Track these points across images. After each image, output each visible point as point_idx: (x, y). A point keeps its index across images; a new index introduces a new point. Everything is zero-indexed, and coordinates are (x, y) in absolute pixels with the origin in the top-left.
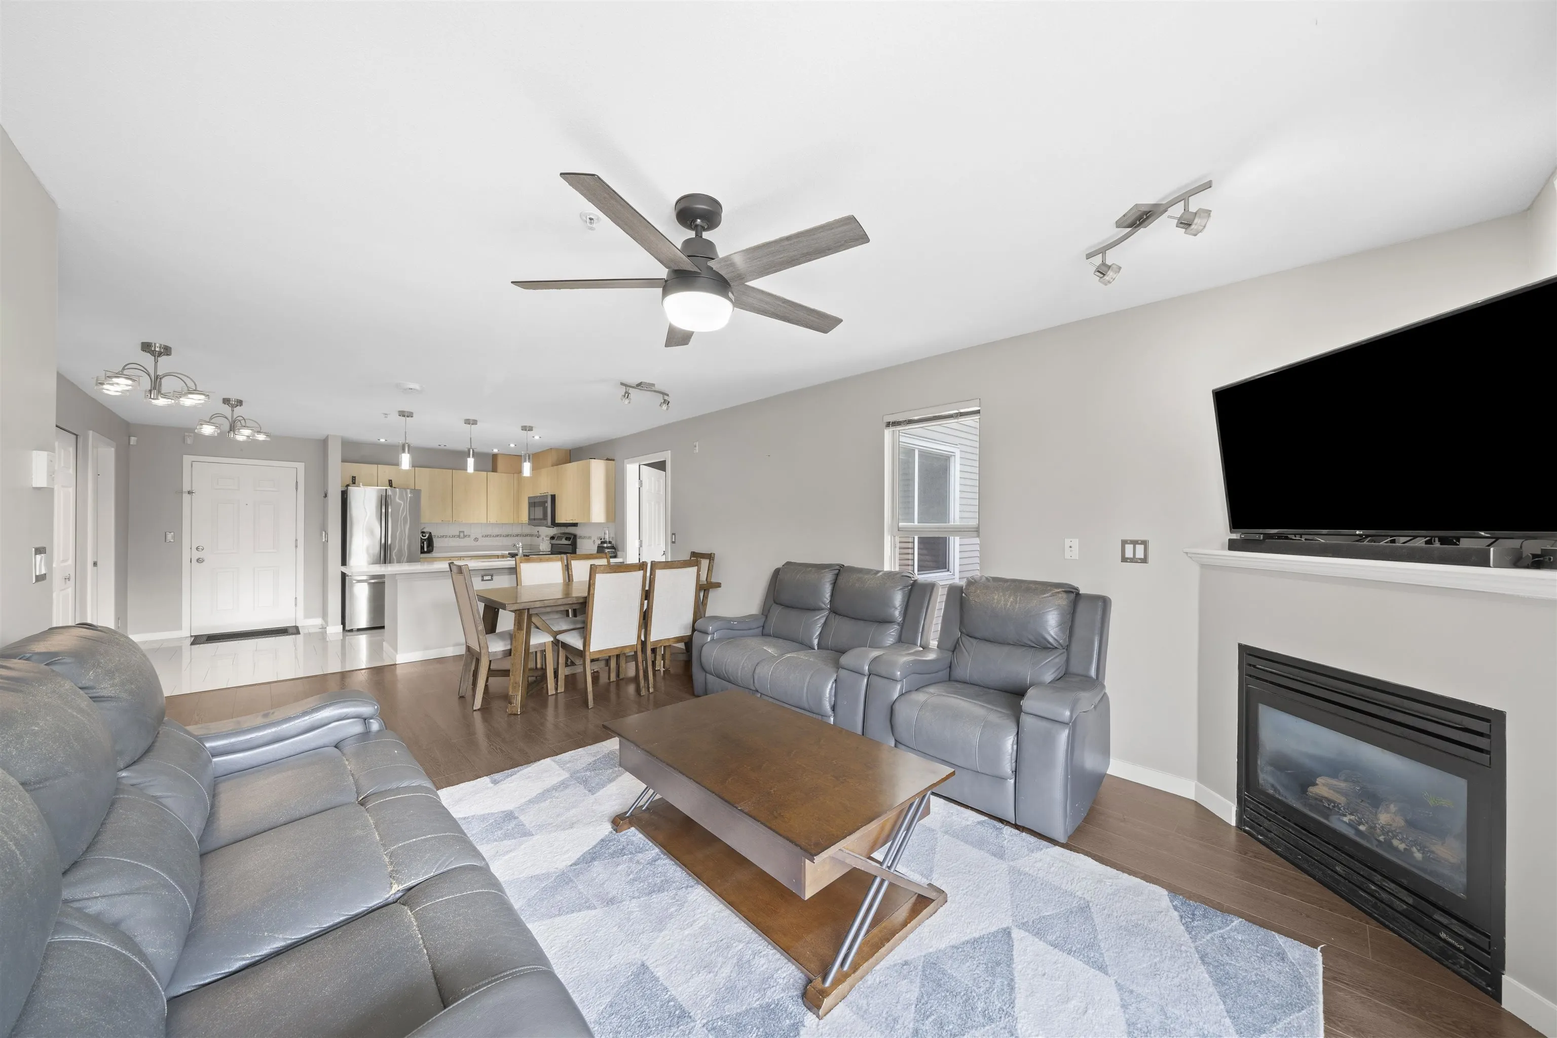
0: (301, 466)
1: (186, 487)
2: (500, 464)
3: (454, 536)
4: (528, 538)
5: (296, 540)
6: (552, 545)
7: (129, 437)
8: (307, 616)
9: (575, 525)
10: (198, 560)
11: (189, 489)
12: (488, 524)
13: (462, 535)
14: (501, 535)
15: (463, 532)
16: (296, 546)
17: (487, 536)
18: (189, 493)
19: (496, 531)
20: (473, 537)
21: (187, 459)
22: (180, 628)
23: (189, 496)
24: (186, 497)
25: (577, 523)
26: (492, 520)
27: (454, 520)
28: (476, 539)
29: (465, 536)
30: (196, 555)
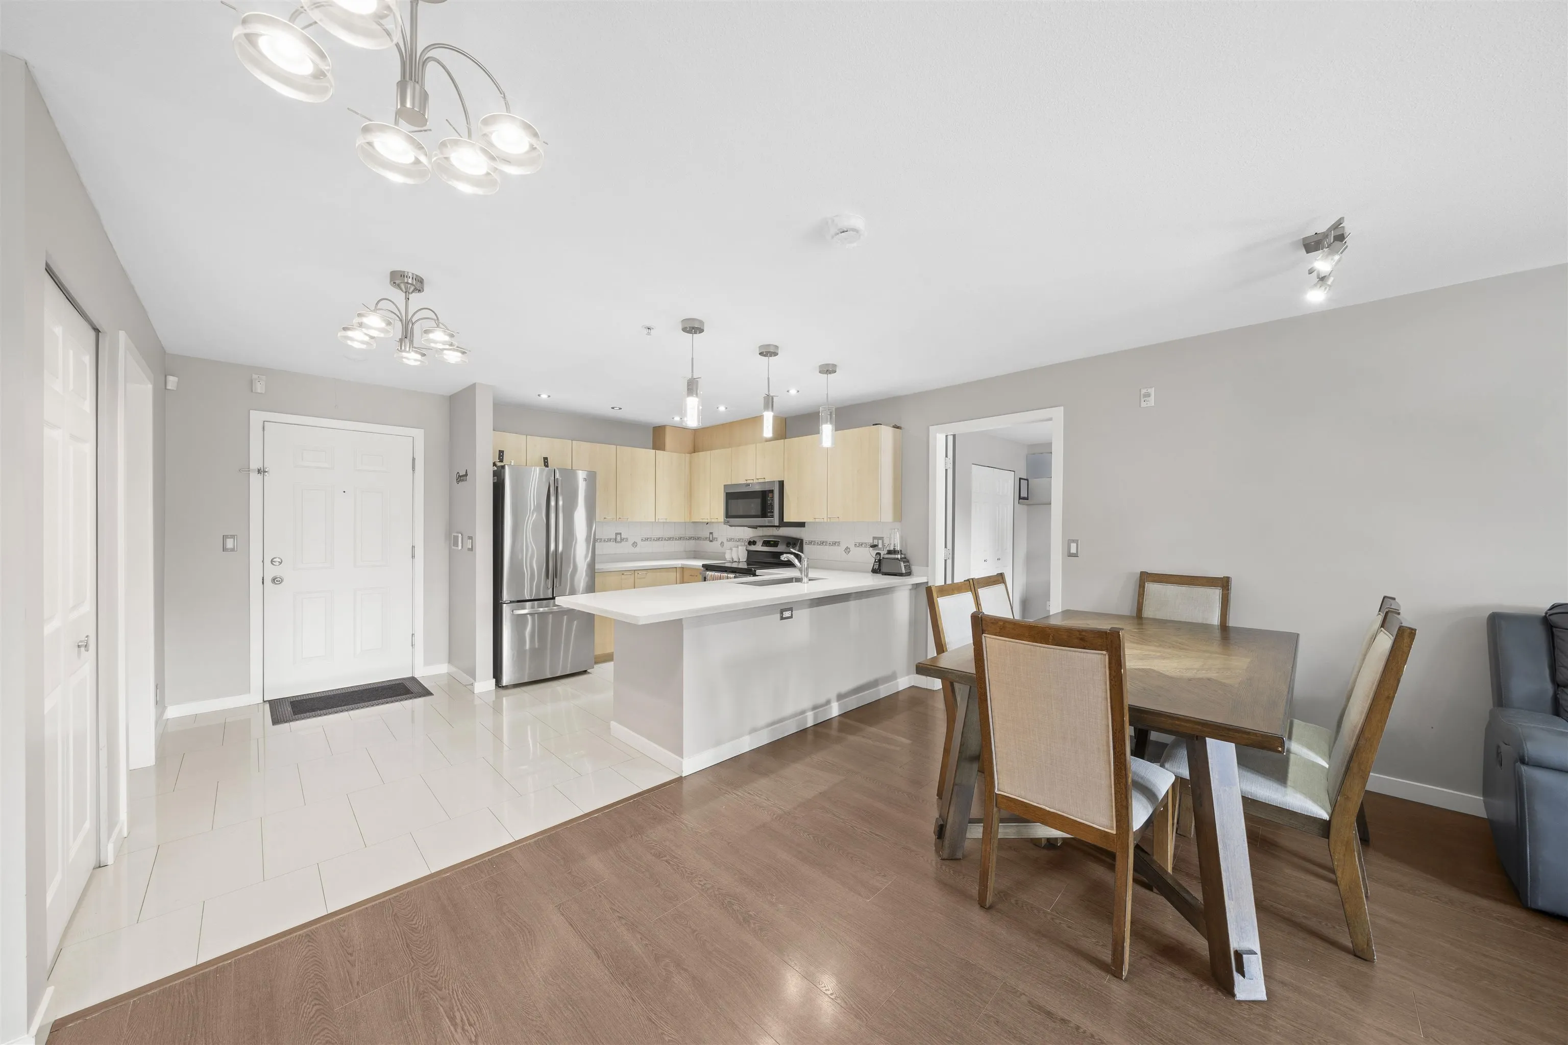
0: (419, 434)
1: (255, 464)
2: (669, 439)
3: (609, 540)
4: (692, 542)
5: (413, 547)
6: (749, 552)
7: (166, 376)
8: (427, 662)
9: (802, 525)
10: (274, 580)
11: (260, 466)
12: (655, 523)
13: (619, 538)
14: (673, 538)
15: (620, 534)
16: (413, 557)
17: (647, 539)
18: (259, 471)
19: (658, 533)
20: (631, 542)
21: (257, 417)
22: (248, 691)
23: (260, 476)
24: (255, 478)
25: (804, 523)
26: (662, 516)
27: (618, 517)
28: (635, 544)
29: (622, 540)
30: (270, 574)
